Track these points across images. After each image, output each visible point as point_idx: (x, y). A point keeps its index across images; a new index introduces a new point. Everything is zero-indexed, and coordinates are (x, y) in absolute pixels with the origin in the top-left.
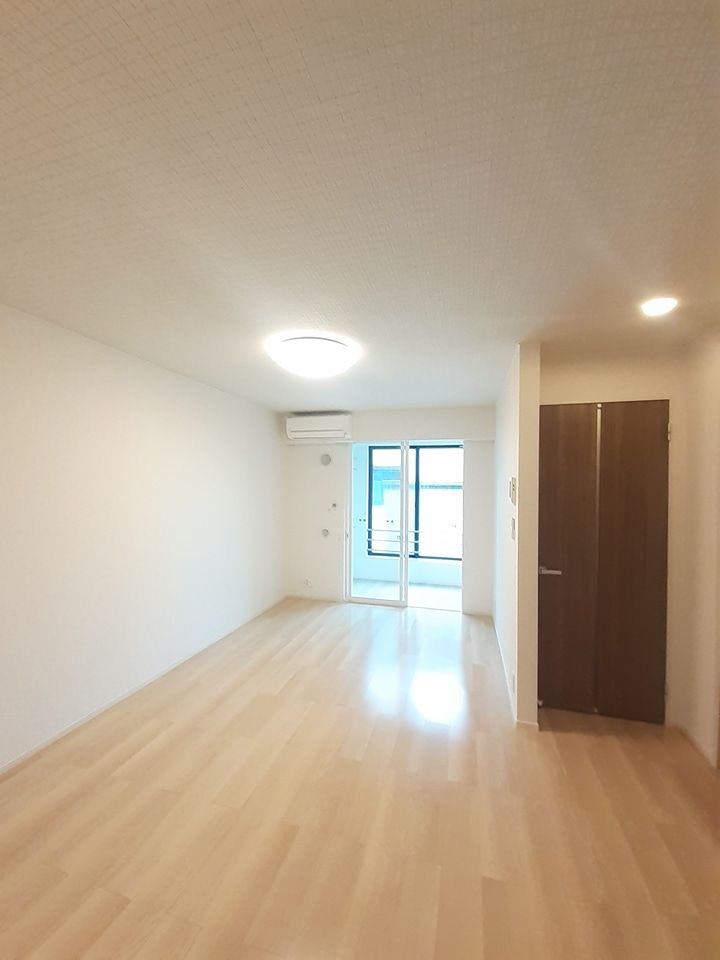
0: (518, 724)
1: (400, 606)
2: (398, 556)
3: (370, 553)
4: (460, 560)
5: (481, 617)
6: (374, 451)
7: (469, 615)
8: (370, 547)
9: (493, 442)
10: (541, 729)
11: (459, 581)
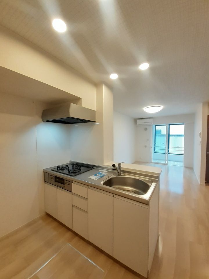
0: (200, 184)
1: (166, 164)
2: (165, 153)
3: (155, 152)
4: (183, 155)
5: (189, 167)
6: (156, 126)
7: (185, 167)
8: (155, 151)
9: (194, 123)
10: (206, 185)
11: (183, 160)
